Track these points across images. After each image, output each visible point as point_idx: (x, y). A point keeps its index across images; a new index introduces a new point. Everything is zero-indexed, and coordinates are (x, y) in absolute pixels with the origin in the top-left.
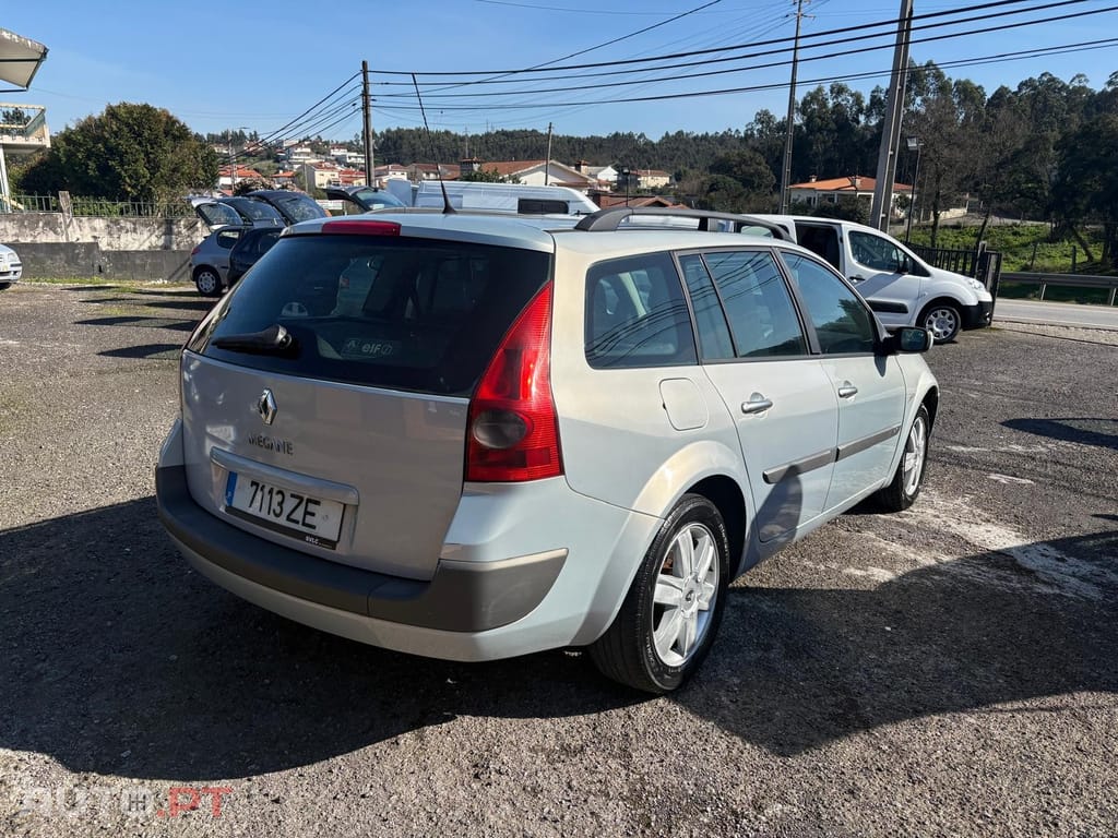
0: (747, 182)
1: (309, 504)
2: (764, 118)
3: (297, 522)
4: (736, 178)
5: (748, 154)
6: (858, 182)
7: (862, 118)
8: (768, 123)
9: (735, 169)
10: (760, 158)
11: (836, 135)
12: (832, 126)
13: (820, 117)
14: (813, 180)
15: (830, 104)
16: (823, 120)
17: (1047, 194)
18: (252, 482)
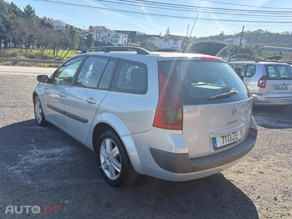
1: (236, 133)
3: (235, 139)
18: (222, 137)
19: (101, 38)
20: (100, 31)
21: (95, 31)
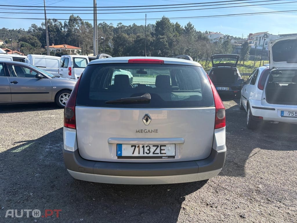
0: (33, 44)
1: (162, 147)
2: (34, 26)
3: (158, 154)
4: (29, 43)
5: (32, 37)
6: (66, 46)
7: (63, 29)
8: (36, 28)
9: (28, 40)
10: (36, 38)
11: (57, 33)
12: (55, 30)
13: (51, 27)
14: (53, 45)
15: (53, 24)
16: (52, 28)
17: (112, 51)
18: (132, 146)
19: (261, 45)
20: (260, 37)
21: (255, 38)
